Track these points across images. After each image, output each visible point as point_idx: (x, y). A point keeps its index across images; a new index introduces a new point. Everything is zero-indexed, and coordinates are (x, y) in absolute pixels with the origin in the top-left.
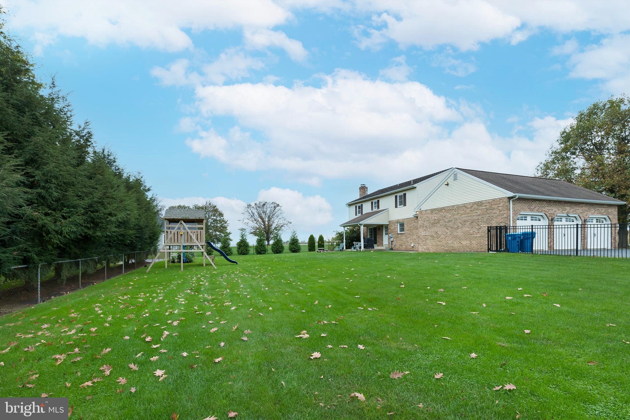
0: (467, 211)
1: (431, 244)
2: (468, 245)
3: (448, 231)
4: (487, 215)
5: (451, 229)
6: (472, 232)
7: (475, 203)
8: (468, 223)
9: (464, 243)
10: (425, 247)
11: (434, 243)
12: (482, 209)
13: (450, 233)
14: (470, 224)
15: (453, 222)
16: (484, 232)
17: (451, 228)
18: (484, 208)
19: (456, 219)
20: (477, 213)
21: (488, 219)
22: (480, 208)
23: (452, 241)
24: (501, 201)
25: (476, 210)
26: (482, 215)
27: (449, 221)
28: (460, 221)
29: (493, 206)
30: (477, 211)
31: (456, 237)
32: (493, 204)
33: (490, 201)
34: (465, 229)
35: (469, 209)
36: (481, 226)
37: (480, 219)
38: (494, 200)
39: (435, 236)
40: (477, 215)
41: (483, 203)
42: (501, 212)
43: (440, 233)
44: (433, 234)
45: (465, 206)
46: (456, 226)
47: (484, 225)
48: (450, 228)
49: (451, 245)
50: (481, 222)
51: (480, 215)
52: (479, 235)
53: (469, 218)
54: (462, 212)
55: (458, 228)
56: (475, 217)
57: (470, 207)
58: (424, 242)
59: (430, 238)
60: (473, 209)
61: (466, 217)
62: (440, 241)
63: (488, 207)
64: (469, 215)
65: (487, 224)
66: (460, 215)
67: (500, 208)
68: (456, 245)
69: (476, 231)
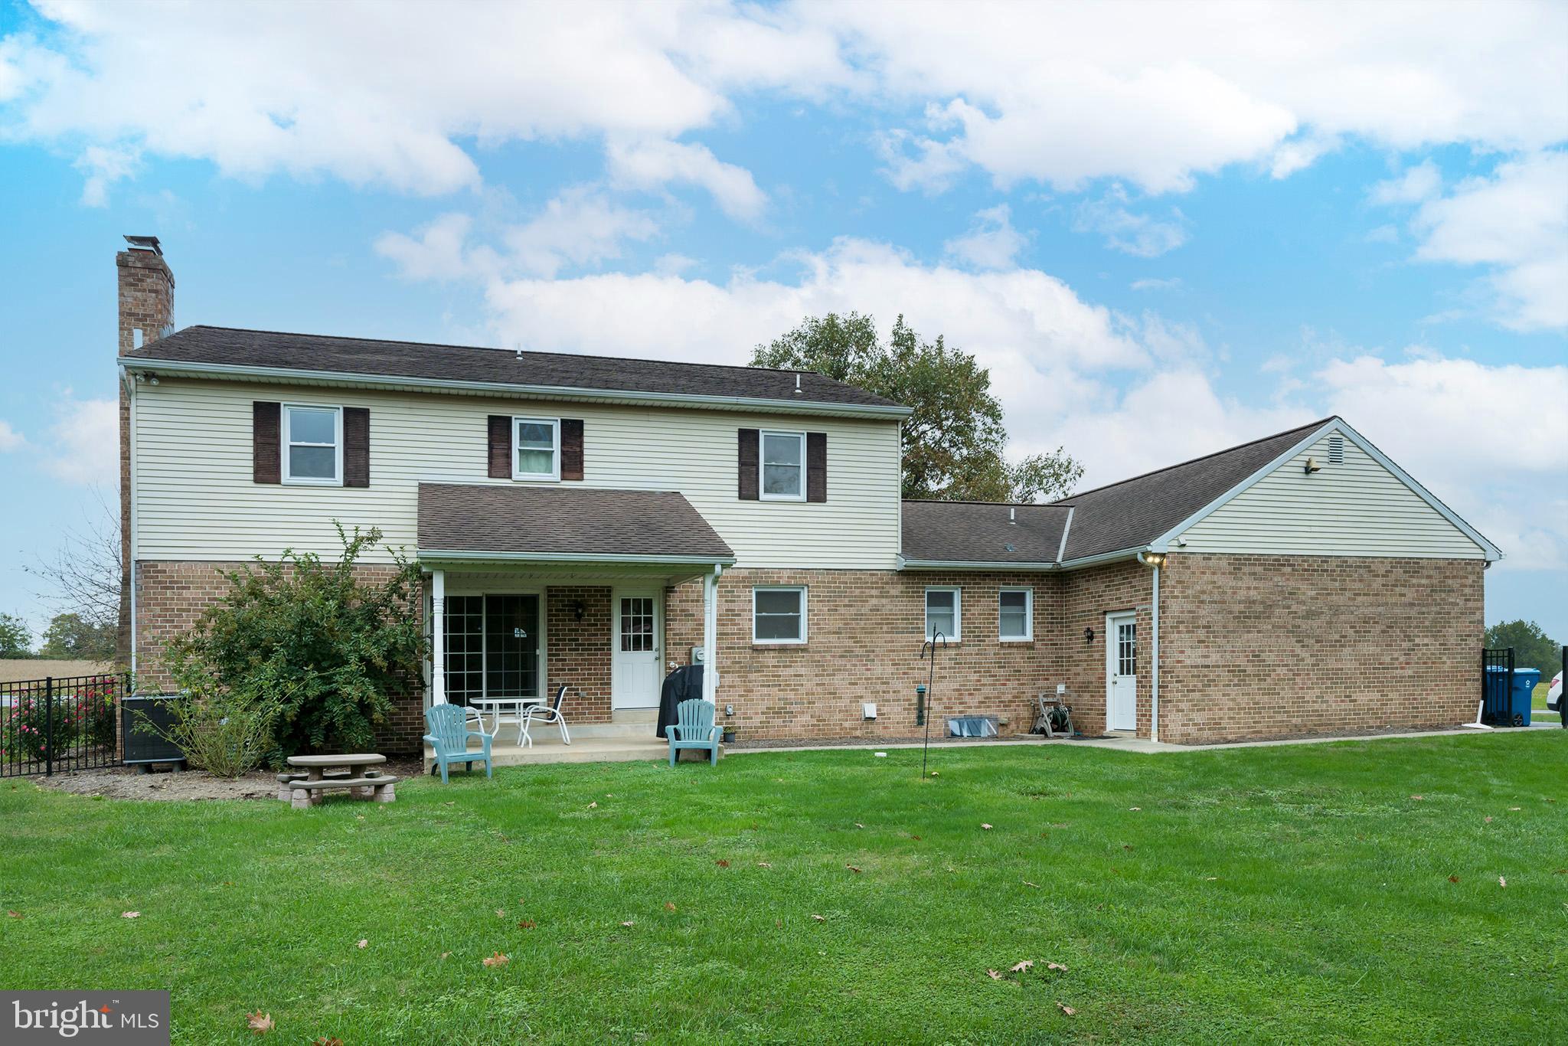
0: (1375, 585)
1: (1231, 704)
2: (1375, 705)
3: (1305, 654)
4: (1434, 609)
5: (1317, 646)
6: (1387, 659)
7: (1398, 562)
8: (1379, 628)
9: (1363, 697)
10: (1199, 718)
11: (1243, 701)
12: (1419, 586)
13: (1310, 661)
14: (1383, 632)
15: (1324, 618)
16: (1425, 663)
17: (1317, 642)
18: (1424, 581)
19: (1336, 611)
20: (1404, 595)
21: (1435, 621)
22: (1414, 581)
23: (1317, 691)
24: (1469, 568)
25: (1402, 585)
26: (1419, 605)
27: (1310, 615)
28: (1352, 618)
29: (1450, 582)
30: (1404, 590)
31: (1335, 678)
32: (1448, 574)
33: (1441, 563)
34: (1368, 649)
35: (1380, 580)
36: (1417, 641)
37: (1415, 618)
38: (1452, 564)
39: (1250, 669)
40: (1405, 605)
41: (1423, 568)
42: (1470, 604)
43: (1270, 658)
44: (1242, 661)
45: (1366, 564)
46: (1337, 637)
47: (1426, 641)
48: (1312, 641)
49: (1316, 706)
50: (1416, 627)
51: (1412, 605)
52: (1410, 672)
53: (1381, 609)
54: (1357, 585)
55: (1341, 642)
56: (1397, 611)
57: (1382, 571)
58: (1197, 695)
59: (1225, 676)
60: (1392, 577)
61: (1371, 605)
62: (1271, 692)
63: (1435, 581)
64: (1380, 599)
65: (1433, 636)
66: (1348, 594)
67: (1467, 591)
68: (1334, 705)
69: (1402, 659)
